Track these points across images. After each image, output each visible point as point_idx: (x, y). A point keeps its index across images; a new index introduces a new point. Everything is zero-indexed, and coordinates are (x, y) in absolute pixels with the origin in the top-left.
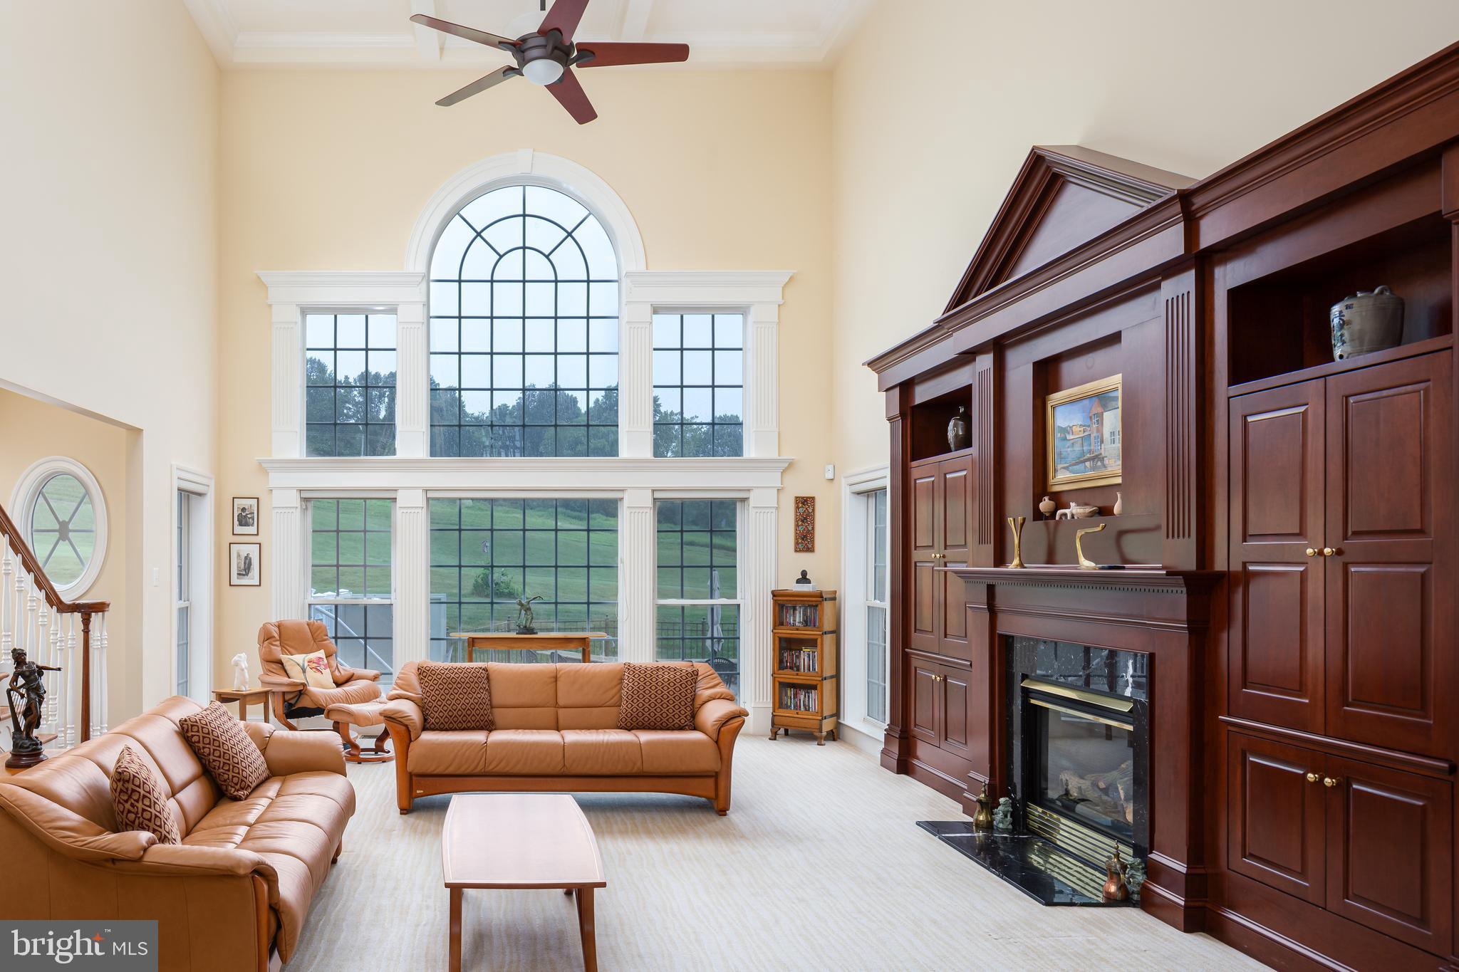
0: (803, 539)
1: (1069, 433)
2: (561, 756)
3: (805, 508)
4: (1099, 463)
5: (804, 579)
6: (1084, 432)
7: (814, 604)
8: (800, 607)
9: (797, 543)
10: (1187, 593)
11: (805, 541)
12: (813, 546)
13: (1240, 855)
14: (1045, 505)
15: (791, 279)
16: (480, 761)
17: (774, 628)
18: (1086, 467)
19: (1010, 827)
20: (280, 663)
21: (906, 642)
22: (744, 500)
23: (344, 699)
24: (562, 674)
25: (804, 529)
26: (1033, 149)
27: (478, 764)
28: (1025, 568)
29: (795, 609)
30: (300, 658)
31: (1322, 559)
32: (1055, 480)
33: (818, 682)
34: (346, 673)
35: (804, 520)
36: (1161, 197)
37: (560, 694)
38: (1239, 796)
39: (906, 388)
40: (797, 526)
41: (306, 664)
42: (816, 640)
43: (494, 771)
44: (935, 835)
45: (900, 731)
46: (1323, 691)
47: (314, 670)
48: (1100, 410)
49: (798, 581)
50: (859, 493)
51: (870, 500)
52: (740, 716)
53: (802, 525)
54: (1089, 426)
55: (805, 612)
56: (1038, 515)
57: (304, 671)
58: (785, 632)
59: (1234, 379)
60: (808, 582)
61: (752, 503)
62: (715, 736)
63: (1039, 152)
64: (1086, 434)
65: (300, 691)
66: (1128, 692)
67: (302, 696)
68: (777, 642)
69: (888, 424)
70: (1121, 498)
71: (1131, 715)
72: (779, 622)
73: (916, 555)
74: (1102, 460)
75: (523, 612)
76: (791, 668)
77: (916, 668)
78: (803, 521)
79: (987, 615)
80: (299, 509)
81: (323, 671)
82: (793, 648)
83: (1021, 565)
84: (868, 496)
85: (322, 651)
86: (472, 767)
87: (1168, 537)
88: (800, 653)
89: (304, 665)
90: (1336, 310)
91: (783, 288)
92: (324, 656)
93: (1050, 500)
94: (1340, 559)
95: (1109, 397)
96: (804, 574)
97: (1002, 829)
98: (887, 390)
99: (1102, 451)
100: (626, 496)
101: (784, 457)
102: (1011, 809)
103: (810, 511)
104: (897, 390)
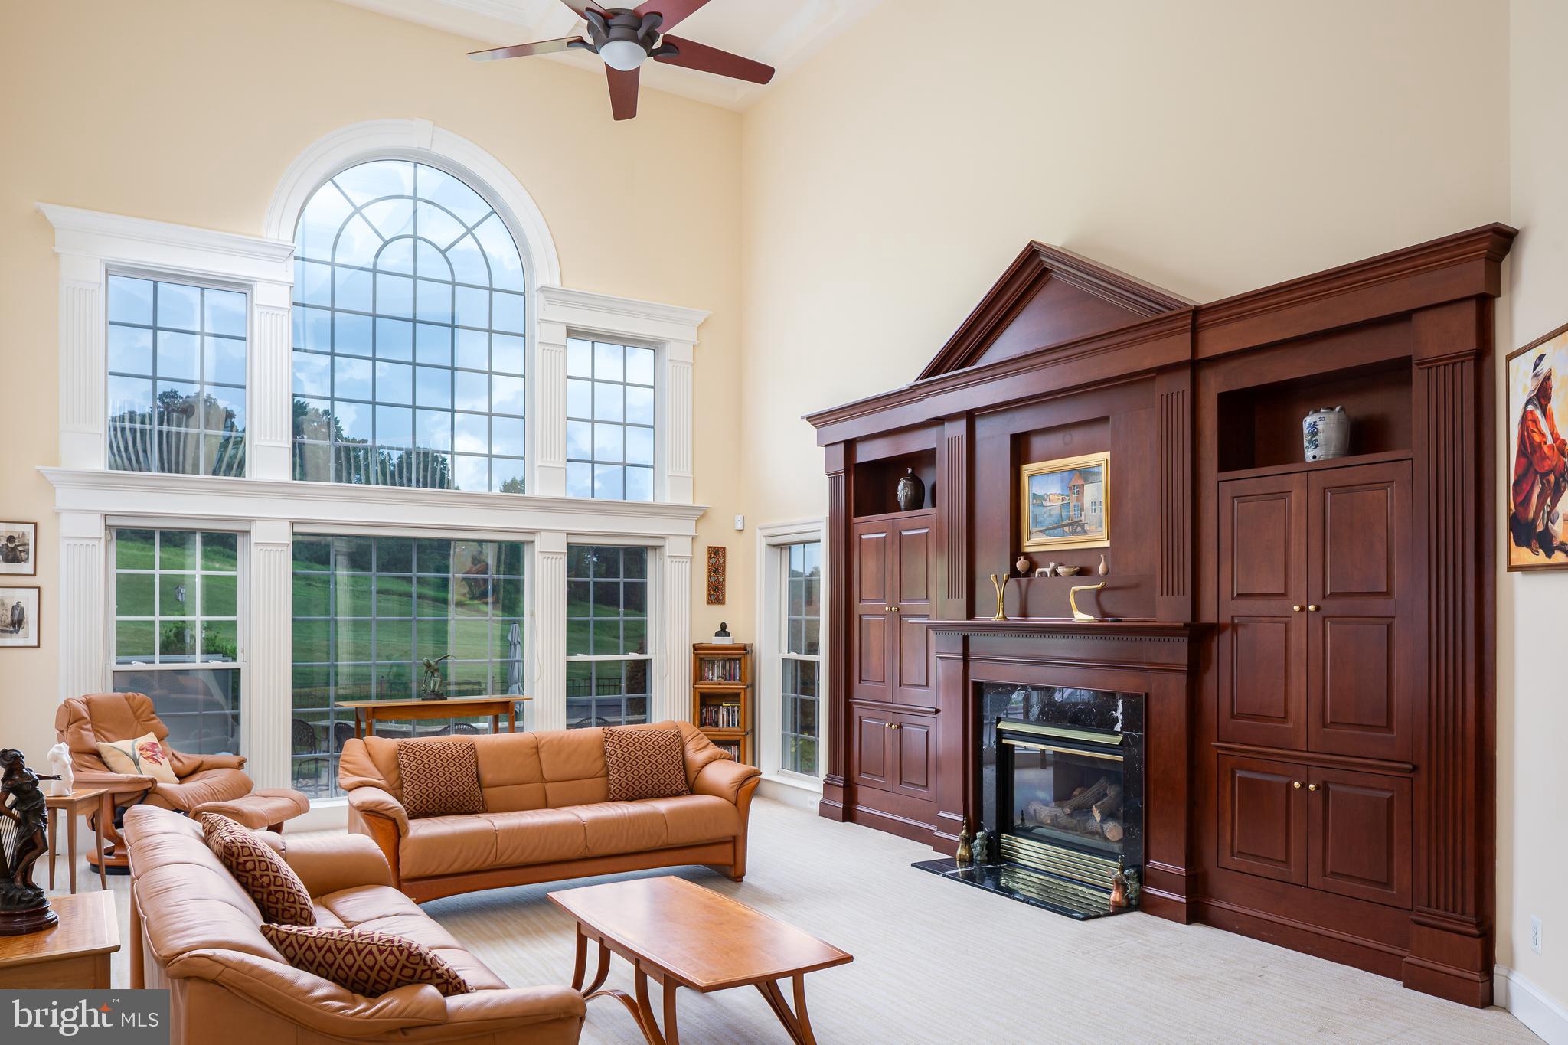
0: (714, 590)
1: (1046, 500)
2: (582, 837)
3: (716, 559)
4: (1079, 529)
5: (723, 631)
6: (1063, 500)
7: (737, 656)
8: (719, 661)
9: (709, 595)
10: (1189, 643)
11: (716, 593)
12: (724, 598)
13: (1229, 854)
14: (1021, 564)
15: (706, 320)
16: (490, 852)
17: (695, 683)
18: (1064, 531)
19: (986, 858)
20: (97, 754)
21: (849, 693)
22: (655, 548)
23: (209, 795)
24: (544, 744)
25: (716, 581)
26: (1030, 243)
27: (488, 856)
28: (1008, 620)
29: (713, 664)
30: (125, 745)
31: (1305, 613)
32: (1030, 542)
33: (741, 737)
34: (191, 761)
35: (716, 571)
36: (1172, 310)
37: (545, 768)
38: (1229, 807)
39: (850, 445)
40: (709, 576)
41: (138, 753)
42: (738, 695)
43: (506, 862)
44: (939, 874)
45: (844, 780)
46: (1305, 717)
47: (151, 760)
48: (1080, 482)
49: (717, 634)
50: (774, 546)
51: (783, 552)
52: (754, 776)
53: (714, 576)
54: (1068, 496)
55: (724, 667)
56: (1014, 573)
57: (137, 763)
58: (705, 686)
59: (1223, 467)
60: (728, 635)
61: (667, 551)
62: (733, 799)
63: (1036, 247)
64: (1065, 502)
65: (146, 790)
66: (1118, 728)
67: (149, 796)
68: (698, 698)
69: (827, 479)
70: (1105, 560)
71: (1120, 747)
72: (698, 675)
73: (858, 608)
74: (1082, 526)
75: (429, 674)
76: (710, 724)
77: (860, 717)
78: (714, 572)
79: (961, 664)
80: (103, 542)
81: (162, 761)
82: (709, 703)
83: (1005, 618)
84: (781, 548)
85: (152, 734)
86: (481, 860)
87: (1162, 595)
88: (719, 708)
89: (135, 755)
90: (1309, 420)
91: (698, 328)
92: (156, 740)
93: (1025, 559)
94: (1320, 615)
95: (1090, 472)
96: (723, 626)
97: (980, 861)
98: (826, 446)
99: (1083, 518)
100: (537, 539)
101: (698, 504)
102: (986, 842)
103: (722, 561)
104: (842, 446)
